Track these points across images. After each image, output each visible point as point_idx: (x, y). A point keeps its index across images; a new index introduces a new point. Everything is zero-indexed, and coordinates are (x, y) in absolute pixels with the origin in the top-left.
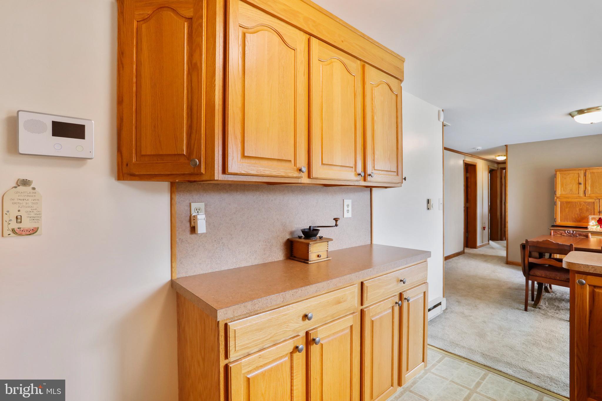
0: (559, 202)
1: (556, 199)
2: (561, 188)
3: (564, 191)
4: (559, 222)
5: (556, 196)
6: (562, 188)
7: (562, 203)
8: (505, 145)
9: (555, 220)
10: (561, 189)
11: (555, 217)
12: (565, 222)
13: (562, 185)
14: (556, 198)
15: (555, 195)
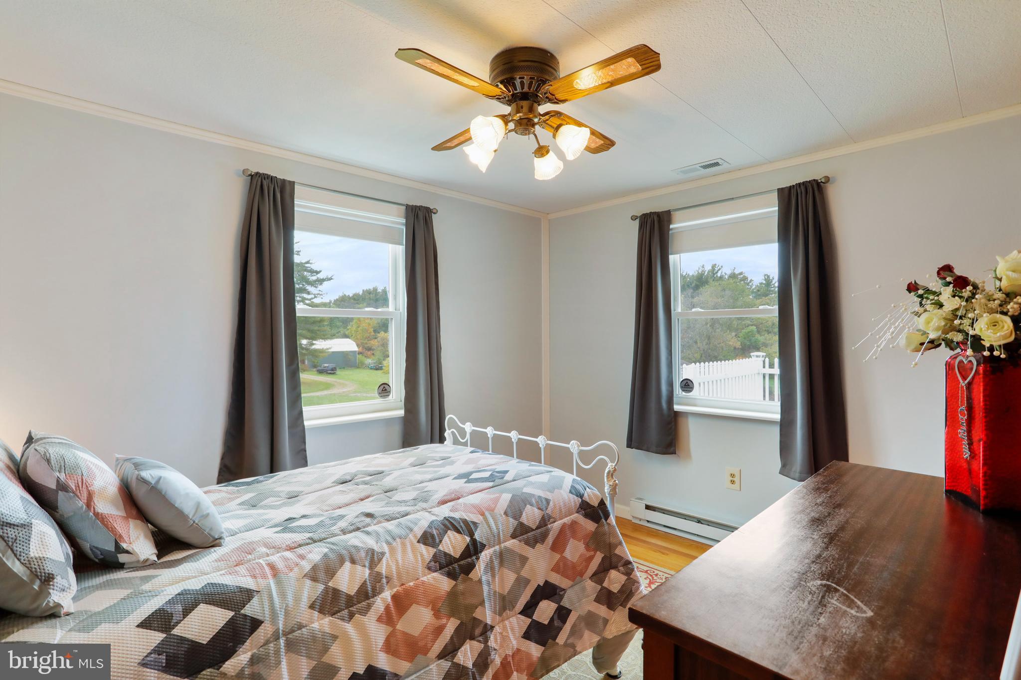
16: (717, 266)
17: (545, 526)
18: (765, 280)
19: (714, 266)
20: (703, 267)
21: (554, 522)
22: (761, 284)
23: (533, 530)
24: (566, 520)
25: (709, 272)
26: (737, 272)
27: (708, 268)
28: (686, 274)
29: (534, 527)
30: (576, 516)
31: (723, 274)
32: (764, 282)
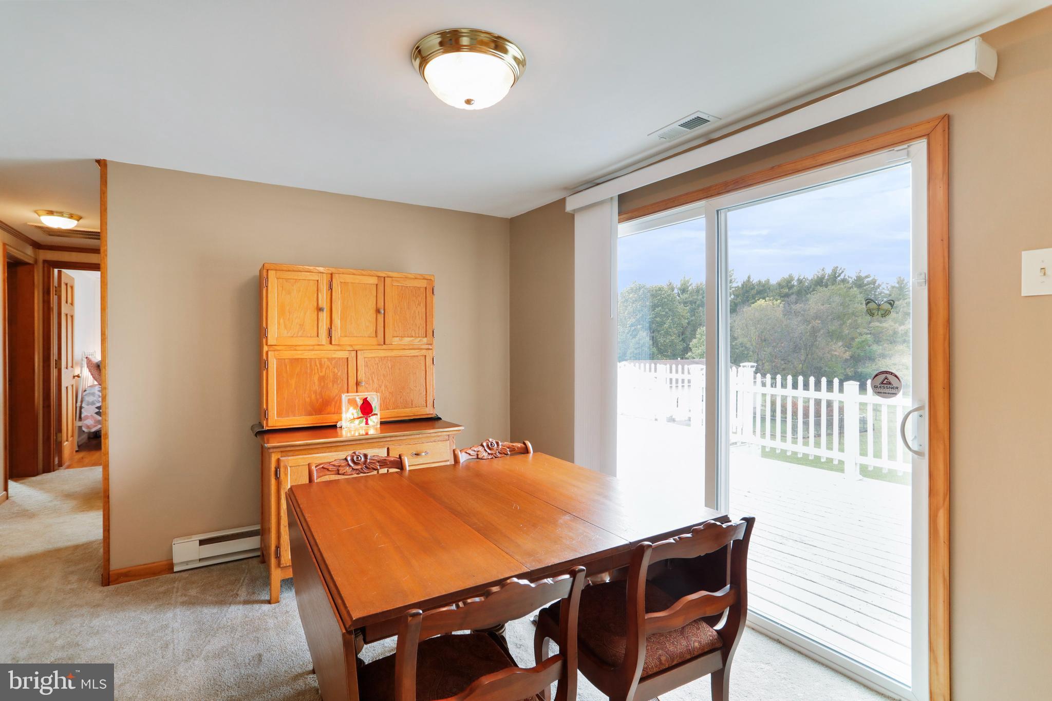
0: (275, 360)
1: (267, 353)
2: (279, 318)
3: (285, 327)
4: (274, 421)
5: (267, 344)
6: (282, 321)
7: (280, 361)
8: (98, 161)
9: (263, 414)
10: (279, 323)
11: (265, 407)
12: (288, 416)
13: (282, 312)
14: (265, 348)
15: (264, 340)
16: (839, 269)
18: (898, 283)
19: (834, 271)
20: (823, 270)
22: (893, 287)
25: (829, 276)
26: (863, 275)
27: (829, 271)
28: (804, 278)
31: (847, 277)
32: (897, 285)
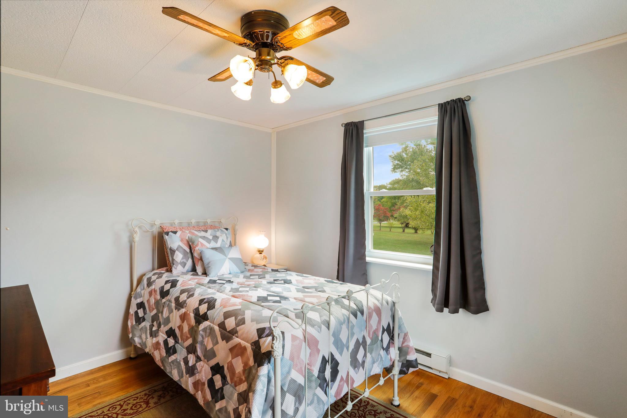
17: (232, 335)
21: (237, 337)
23: (227, 331)
24: (243, 343)
29: (228, 330)
30: (248, 346)
